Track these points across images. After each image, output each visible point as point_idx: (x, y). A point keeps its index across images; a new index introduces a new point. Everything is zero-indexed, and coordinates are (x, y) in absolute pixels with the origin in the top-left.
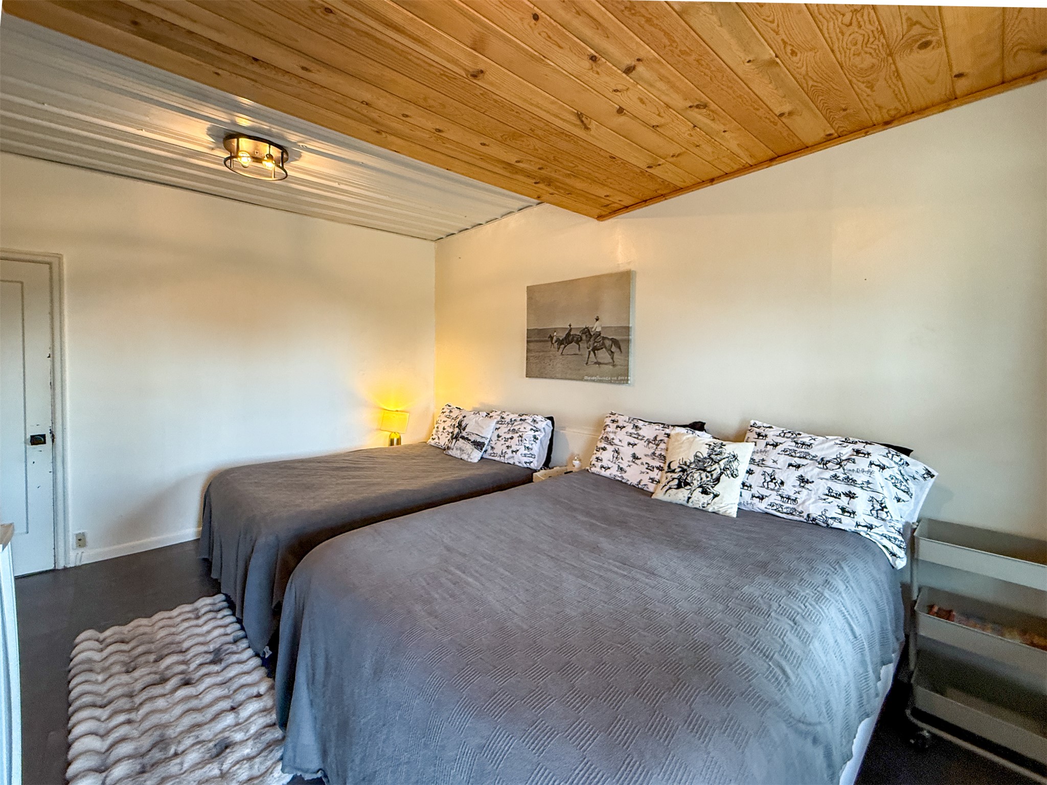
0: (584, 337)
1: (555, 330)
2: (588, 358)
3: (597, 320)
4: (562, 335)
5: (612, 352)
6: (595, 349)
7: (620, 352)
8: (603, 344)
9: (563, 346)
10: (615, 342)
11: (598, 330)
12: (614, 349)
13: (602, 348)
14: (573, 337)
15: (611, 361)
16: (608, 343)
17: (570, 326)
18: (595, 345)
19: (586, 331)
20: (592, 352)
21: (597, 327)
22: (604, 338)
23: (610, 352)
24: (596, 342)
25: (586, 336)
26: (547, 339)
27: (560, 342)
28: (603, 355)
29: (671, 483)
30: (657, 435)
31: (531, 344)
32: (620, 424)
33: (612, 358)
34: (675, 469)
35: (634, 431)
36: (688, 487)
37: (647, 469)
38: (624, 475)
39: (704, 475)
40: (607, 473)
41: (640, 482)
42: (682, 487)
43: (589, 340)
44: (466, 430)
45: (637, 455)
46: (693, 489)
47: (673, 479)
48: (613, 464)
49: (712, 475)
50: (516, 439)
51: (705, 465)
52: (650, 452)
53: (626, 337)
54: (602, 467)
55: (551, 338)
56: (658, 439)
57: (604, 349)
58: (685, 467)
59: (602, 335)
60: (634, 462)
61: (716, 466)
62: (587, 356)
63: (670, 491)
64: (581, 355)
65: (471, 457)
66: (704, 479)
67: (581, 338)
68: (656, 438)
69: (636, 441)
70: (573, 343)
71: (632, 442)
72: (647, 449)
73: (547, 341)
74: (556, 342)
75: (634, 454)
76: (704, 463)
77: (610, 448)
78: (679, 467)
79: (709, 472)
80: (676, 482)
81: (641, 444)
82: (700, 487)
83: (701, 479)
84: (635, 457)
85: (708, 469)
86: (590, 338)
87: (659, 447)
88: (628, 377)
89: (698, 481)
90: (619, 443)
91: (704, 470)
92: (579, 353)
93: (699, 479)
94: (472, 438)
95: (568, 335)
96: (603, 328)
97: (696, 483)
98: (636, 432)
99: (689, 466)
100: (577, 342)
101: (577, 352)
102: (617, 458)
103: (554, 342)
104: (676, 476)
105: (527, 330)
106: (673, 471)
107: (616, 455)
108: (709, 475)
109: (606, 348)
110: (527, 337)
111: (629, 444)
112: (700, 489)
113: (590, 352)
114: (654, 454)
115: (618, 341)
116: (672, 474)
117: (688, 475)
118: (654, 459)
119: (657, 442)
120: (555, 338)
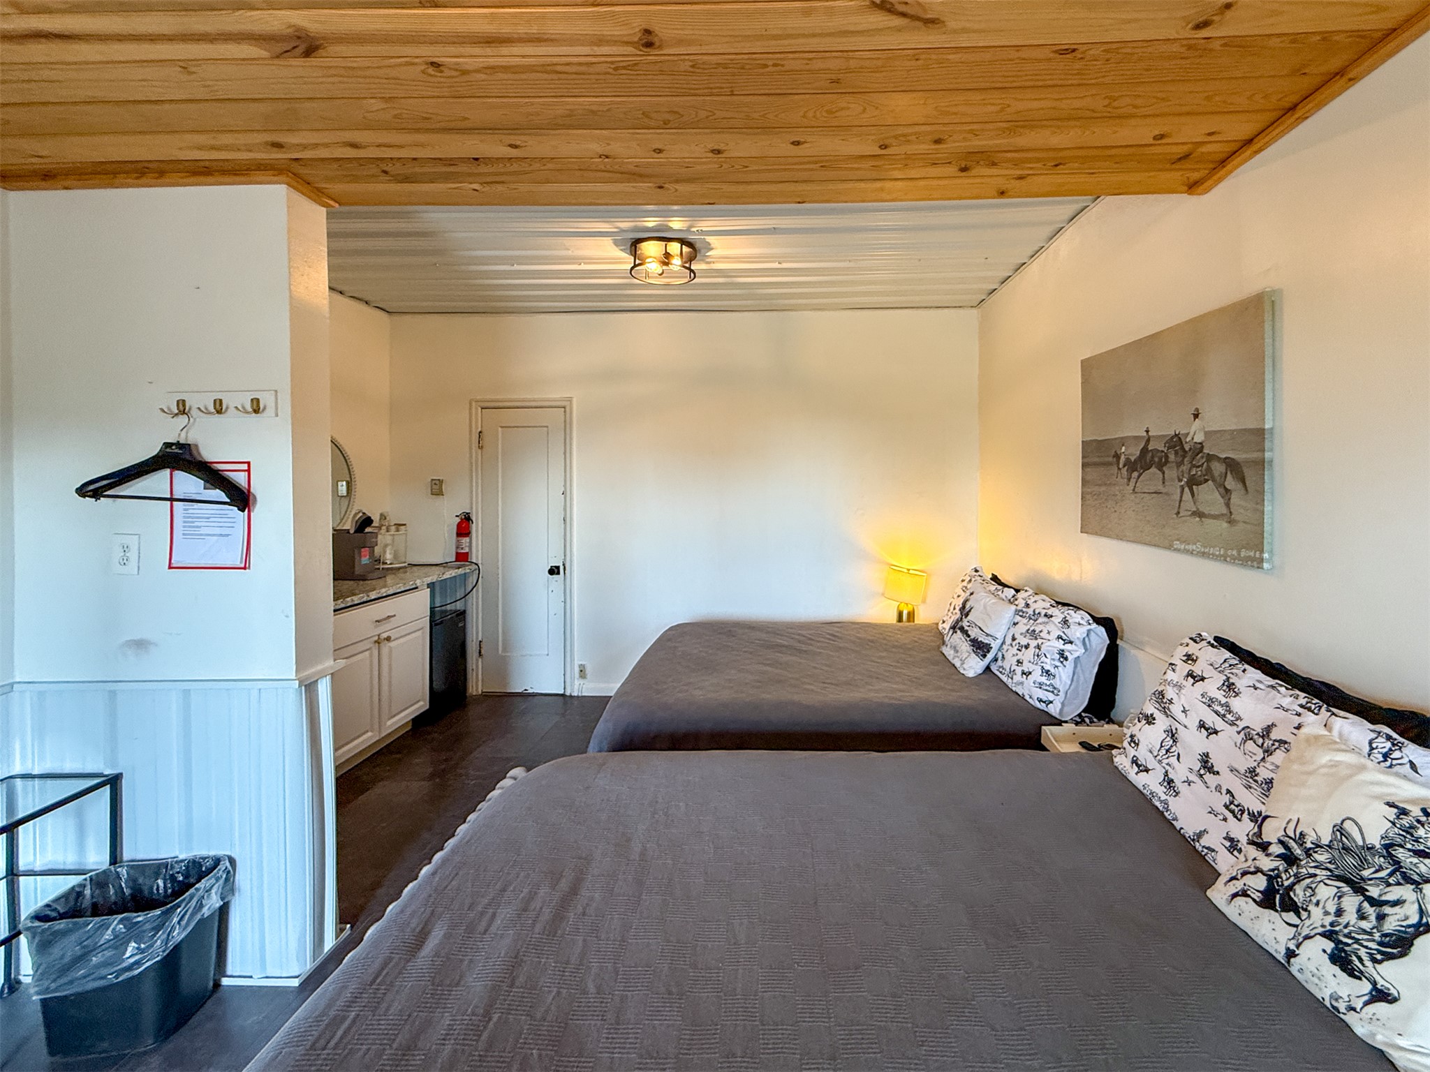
0: (1172, 457)
1: (1123, 441)
2: (1180, 501)
3: (1196, 416)
4: (1134, 452)
5: (1227, 491)
6: (1193, 482)
7: (1243, 491)
8: (1209, 470)
9: (1135, 474)
10: (1233, 466)
11: (1199, 438)
12: (1230, 483)
13: (1206, 481)
14: (1153, 457)
15: (1224, 510)
16: (1218, 468)
17: (1147, 431)
18: (1193, 472)
19: (1176, 442)
20: (1187, 489)
21: (1195, 433)
22: (1210, 458)
23: (1222, 490)
24: (1195, 466)
25: (1176, 453)
26: (1110, 459)
27: (1132, 466)
28: (1209, 495)
29: (1249, 880)
30: (1273, 725)
31: (1088, 469)
32: (1197, 670)
33: (1228, 505)
34: (1270, 844)
35: (1219, 695)
36: (1291, 917)
37: (1226, 807)
38: (1171, 801)
39: (1351, 902)
40: (1140, 780)
41: (1200, 835)
42: (1273, 907)
43: (1182, 463)
44: (969, 618)
45: (1214, 760)
46: (1305, 932)
47: (1258, 870)
48: (1157, 766)
49: (1381, 918)
50: (1032, 650)
51: (1366, 873)
52: (1244, 764)
53: (1255, 455)
54: (1135, 761)
55: (1117, 456)
56: (1275, 735)
57: (1210, 482)
58: (1298, 851)
59: (1205, 451)
60: (1201, 776)
61: (1406, 892)
62: (1178, 498)
63: (1240, 901)
64: (1167, 494)
65: (965, 666)
66: (1350, 916)
67: (1167, 457)
68: (1268, 729)
69: (1219, 724)
70: (1153, 470)
71: (1209, 723)
72: (1239, 753)
73: (1110, 464)
74: (1124, 466)
75: (1207, 755)
76: (1363, 863)
77: (1162, 722)
78: (1281, 842)
79: (1373, 902)
80: (1260, 883)
81: (1229, 735)
82: (1329, 935)
83: (1339, 912)
84: (1206, 764)
85: (1374, 892)
86: (1184, 457)
87: (1270, 759)
88: (1262, 551)
89: (1327, 913)
90: (1181, 716)
91: (1358, 889)
92: (1164, 490)
93: (1332, 908)
94: (974, 633)
95: (1144, 451)
96: (1206, 433)
97: (1317, 918)
98: (1223, 700)
99: (1308, 853)
100: (1160, 467)
101: (1160, 488)
102: (1167, 751)
103: (1121, 466)
104: (1267, 864)
105: (1083, 442)
106: (1264, 847)
107: (1169, 742)
108: (1370, 911)
109: (1214, 481)
110: (1083, 457)
111: (1202, 725)
112: (1329, 946)
113: (1182, 488)
114: (1252, 772)
115: (1238, 463)
116: (1259, 854)
117: (1298, 879)
118: (1249, 787)
119: (1268, 743)
120: (1123, 458)
